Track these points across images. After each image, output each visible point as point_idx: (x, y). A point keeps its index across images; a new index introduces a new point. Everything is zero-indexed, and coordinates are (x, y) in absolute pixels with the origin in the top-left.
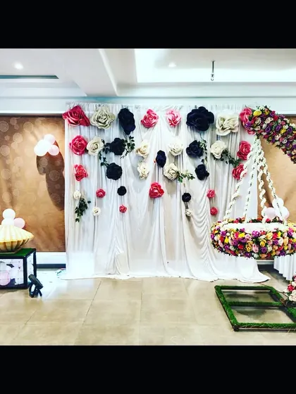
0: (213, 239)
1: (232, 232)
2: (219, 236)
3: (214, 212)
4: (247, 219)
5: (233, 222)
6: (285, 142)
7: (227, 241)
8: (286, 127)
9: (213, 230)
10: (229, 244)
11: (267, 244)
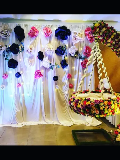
0: (70, 104)
1: (82, 101)
2: (74, 103)
3: (71, 86)
4: (90, 91)
5: (82, 93)
6: (113, 43)
7: (79, 106)
8: (115, 34)
9: (70, 98)
10: (80, 108)
11: (104, 109)
